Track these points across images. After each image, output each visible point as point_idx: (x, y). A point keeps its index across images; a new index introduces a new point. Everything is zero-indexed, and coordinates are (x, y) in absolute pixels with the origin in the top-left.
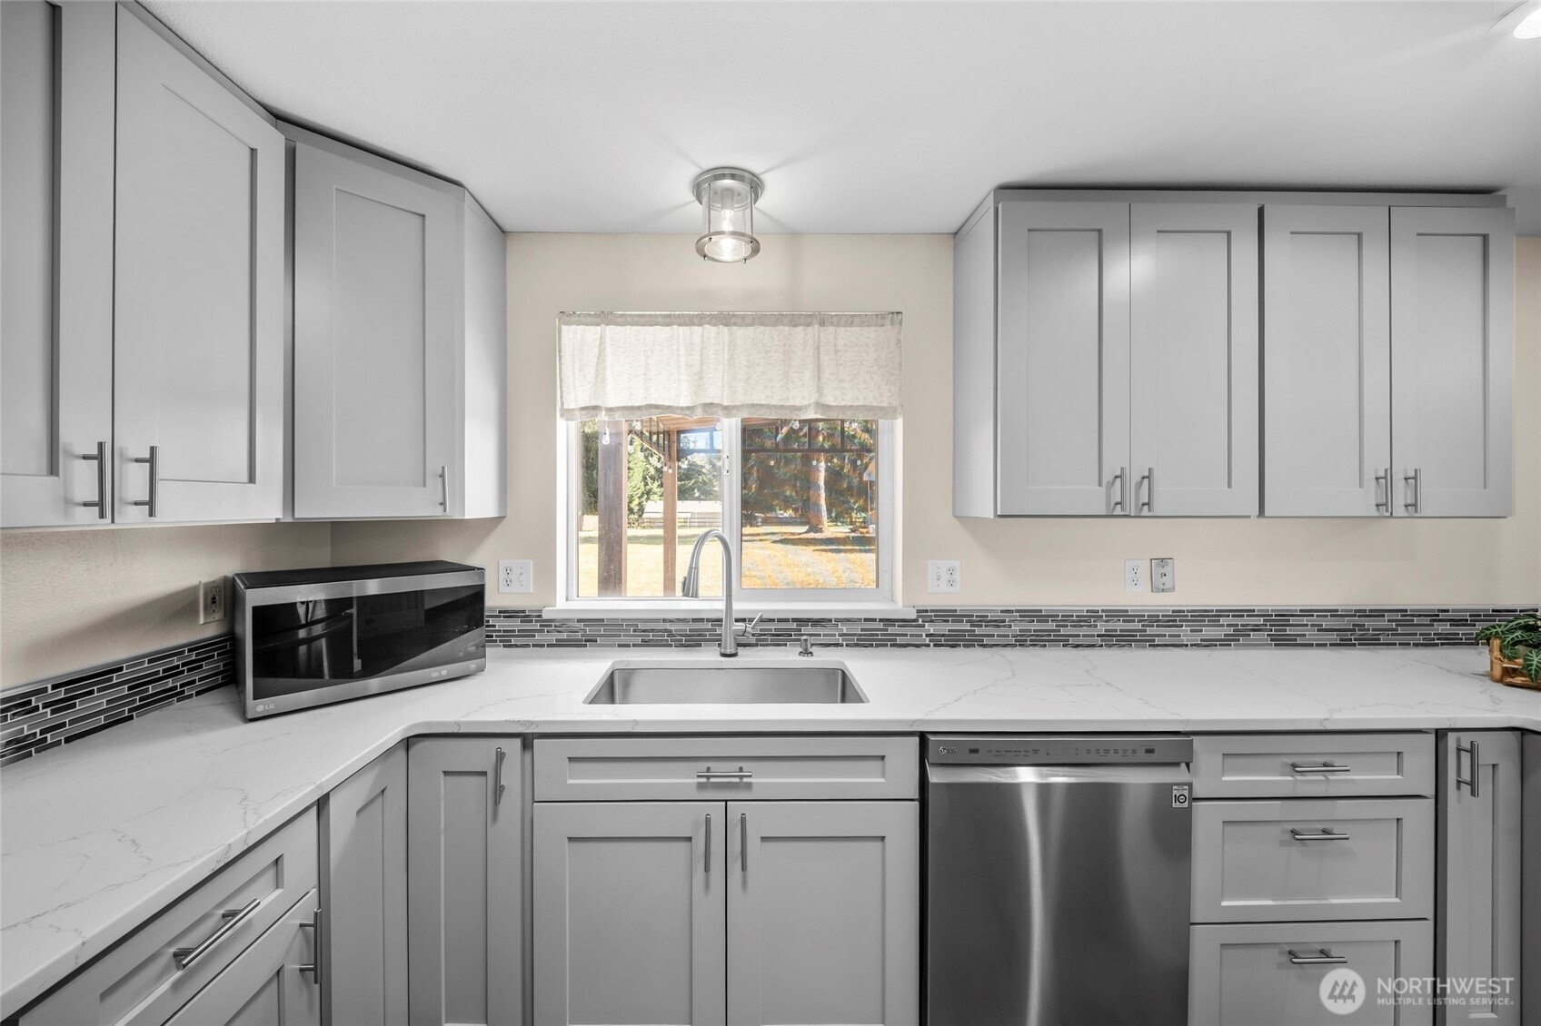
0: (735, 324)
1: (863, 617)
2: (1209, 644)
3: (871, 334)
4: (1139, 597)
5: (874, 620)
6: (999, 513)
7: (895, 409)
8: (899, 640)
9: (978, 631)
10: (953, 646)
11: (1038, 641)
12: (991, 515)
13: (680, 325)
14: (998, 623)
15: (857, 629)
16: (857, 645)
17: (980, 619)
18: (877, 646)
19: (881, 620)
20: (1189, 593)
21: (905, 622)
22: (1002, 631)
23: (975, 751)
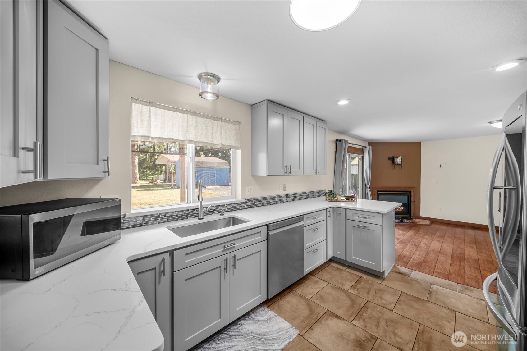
0: (198, 116)
1: (232, 203)
2: (291, 201)
3: (233, 126)
4: (281, 192)
5: (235, 203)
6: (268, 174)
7: (239, 147)
8: (241, 208)
9: (256, 203)
10: (251, 208)
11: (265, 204)
12: (266, 175)
13: (180, 112)
14: (259, 201)
15: (231, 206)
16: (231, 211)
17: (256, 201)
18: (236, 210)
19: (237, 203)
20: (289, 191)
21: (242, 203)
22: (260, 203)
23: (277, 226)
